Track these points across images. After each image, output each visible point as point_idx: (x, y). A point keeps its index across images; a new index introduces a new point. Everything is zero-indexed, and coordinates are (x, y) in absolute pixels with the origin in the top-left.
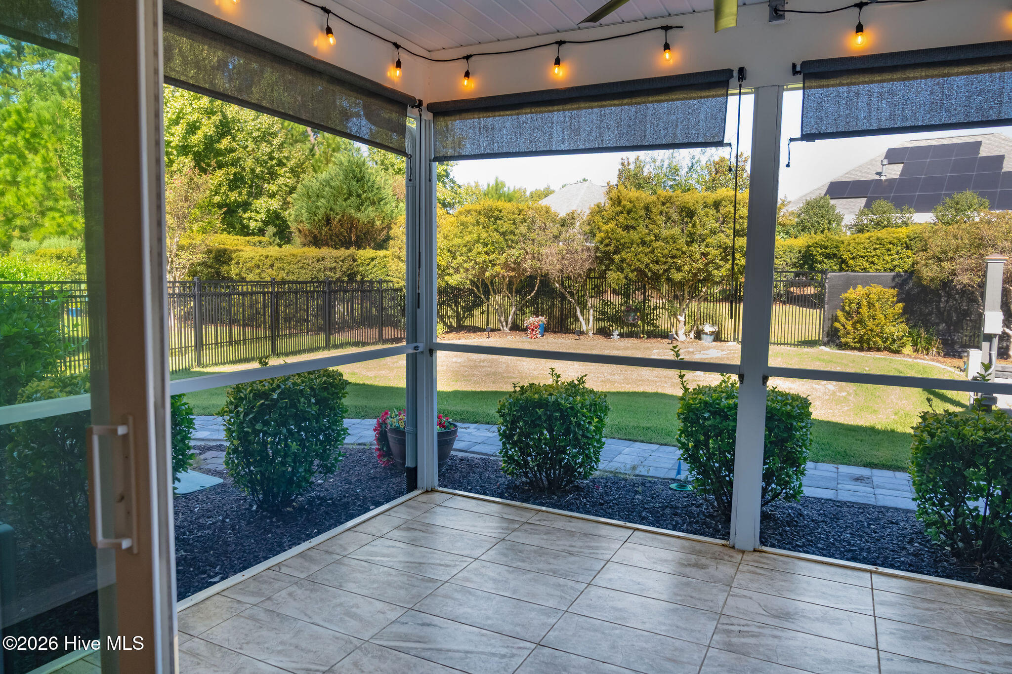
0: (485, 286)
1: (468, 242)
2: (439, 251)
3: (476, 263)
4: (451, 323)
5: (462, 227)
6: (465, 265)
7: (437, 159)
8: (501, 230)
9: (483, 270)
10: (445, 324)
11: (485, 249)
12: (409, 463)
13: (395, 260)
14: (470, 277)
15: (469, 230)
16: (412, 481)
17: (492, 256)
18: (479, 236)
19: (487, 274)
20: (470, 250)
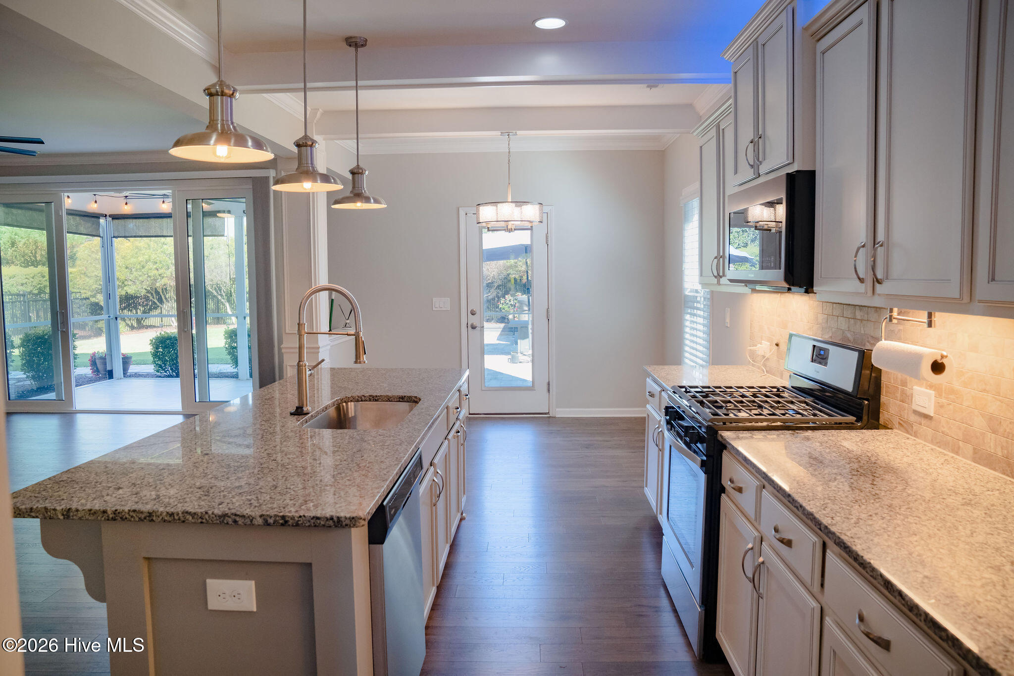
0: (157, 293)
1: (141, 261)
2: (118, 268)
3: (149, 276)
4: (132, 324)
5: (137, 250)
6: (140, 278)
7: (114, 237)
8: (167, 252)
9: (155, 280)
10: (127, 325)
11: (155, 267)
12: (109, 368)
13: (82, 276)
14: (144, 287)
15: (142, 252)
16: (110, 375)
17: (161, 271)
18: (150, 256)
19: (158, 285)
20: (143, 267)
